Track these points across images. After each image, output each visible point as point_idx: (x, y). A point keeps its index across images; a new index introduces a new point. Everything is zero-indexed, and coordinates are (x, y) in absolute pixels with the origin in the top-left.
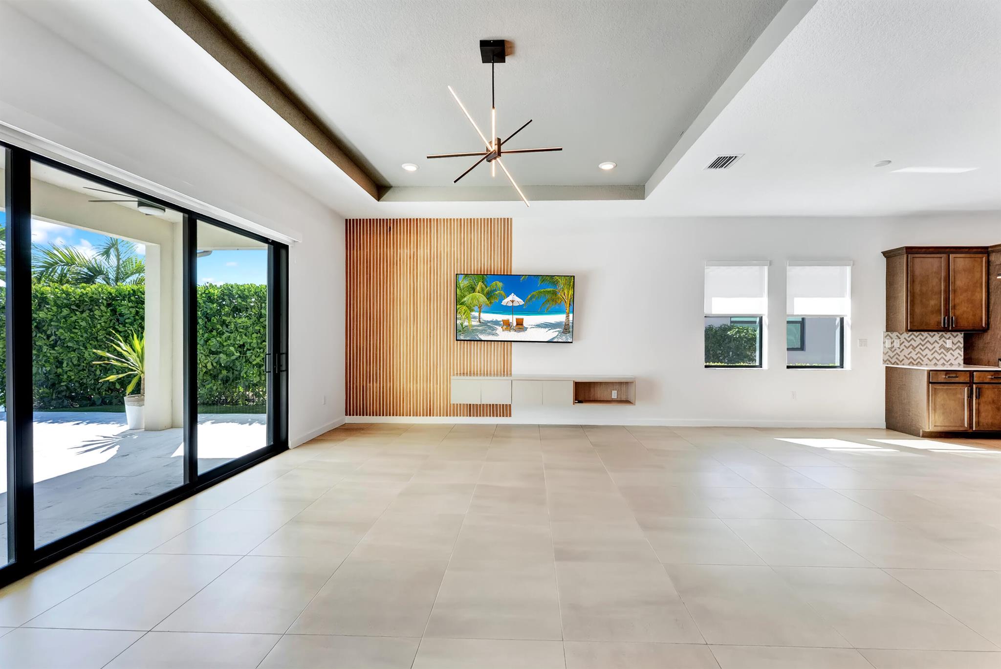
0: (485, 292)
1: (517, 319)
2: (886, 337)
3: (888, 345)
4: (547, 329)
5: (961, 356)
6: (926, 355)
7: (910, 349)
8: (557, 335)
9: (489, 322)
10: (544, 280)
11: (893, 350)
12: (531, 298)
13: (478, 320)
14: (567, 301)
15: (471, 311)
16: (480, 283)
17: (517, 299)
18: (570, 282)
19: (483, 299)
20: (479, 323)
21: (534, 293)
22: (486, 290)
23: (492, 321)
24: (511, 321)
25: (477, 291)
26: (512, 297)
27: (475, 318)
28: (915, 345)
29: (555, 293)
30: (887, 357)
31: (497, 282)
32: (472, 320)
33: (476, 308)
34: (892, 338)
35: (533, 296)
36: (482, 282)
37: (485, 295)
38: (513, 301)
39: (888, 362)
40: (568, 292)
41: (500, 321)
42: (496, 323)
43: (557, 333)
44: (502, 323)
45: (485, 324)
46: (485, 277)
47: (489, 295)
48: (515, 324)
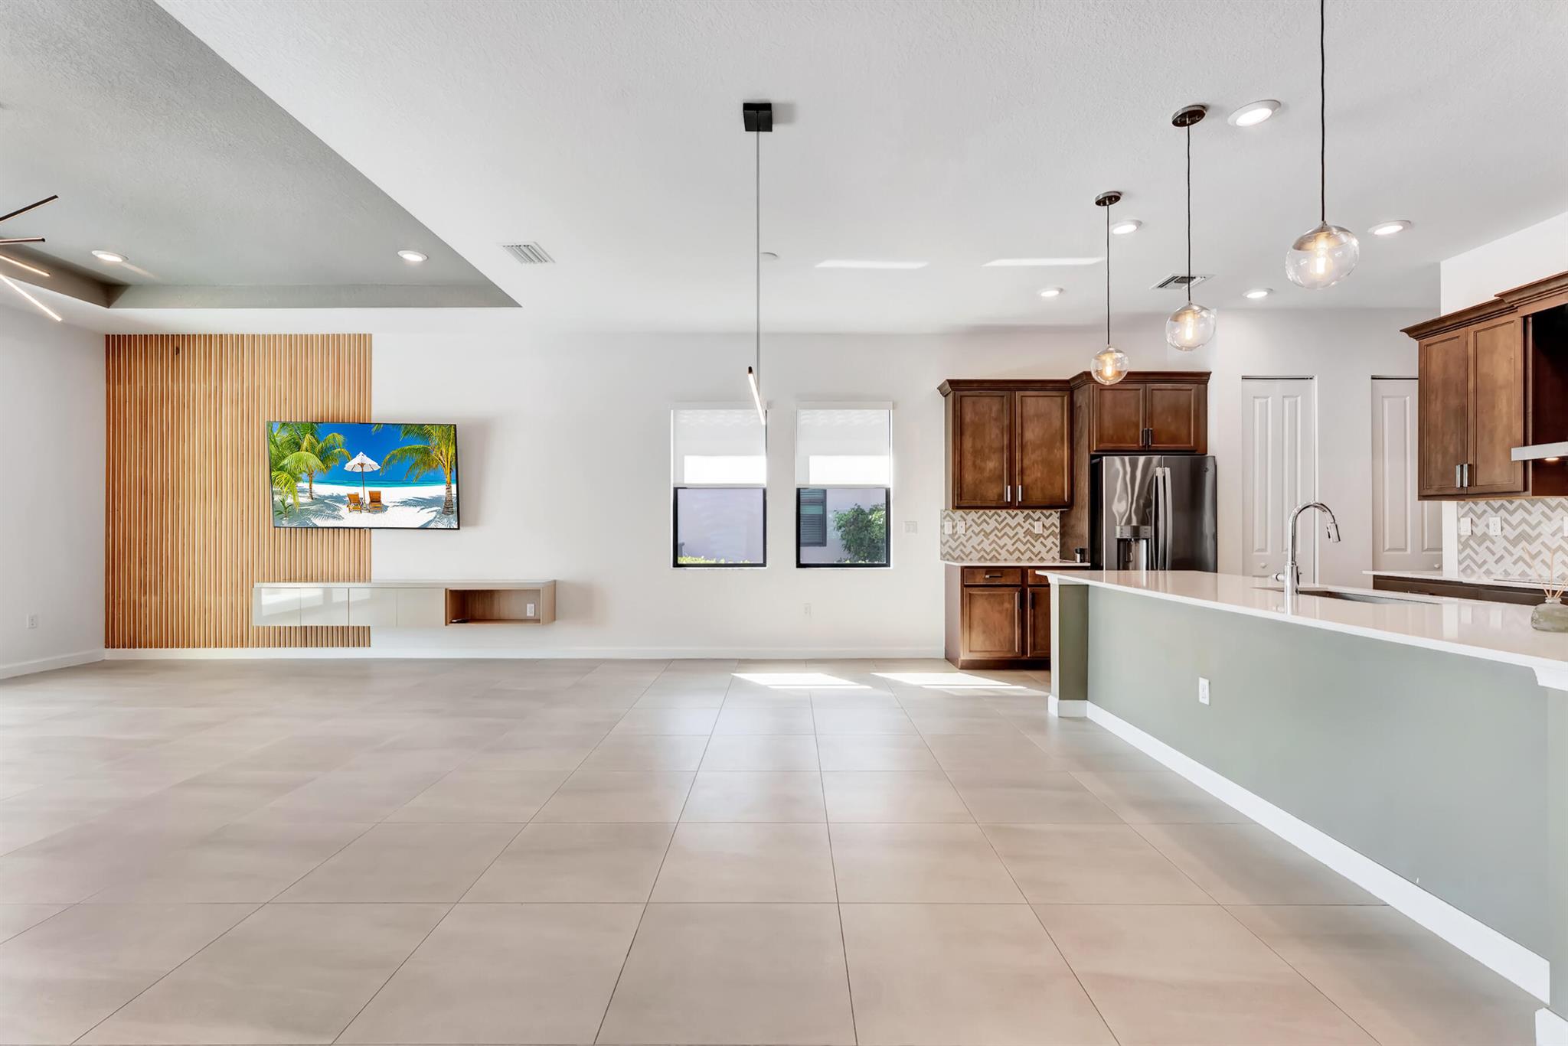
0: (317, 450)
1: (371, 493)
2: (945, 518)
3: (948, 530)
4: (418, 508)
5: (1057, 546)
6: (1005, 545)
7: (981, 537)
8: (435, 518)
9: (327, 498)
10: (408, 432)
11: (956, 537)
12: (390, 460)
13: (308, 494)
14: (446, 464)
15: (296, 481)
16: (308, 436)
17: (369, 461)
18: (449, 435)
19: (314, 461)
20: (310, 500)
21: (395, 452)
22: (318, 447)
23: (331, 497)
24: (361, 496)
25: (304, 448)
26: (361, 458)
27: (303, 491)
28: (988, 529)
29: (426, 452)
30: (947, 549)
31: (335, 434)
32: (300, 494)
33: (304, 476)
34: (953, 520)
35: (393, 457)
36: (311, 434)
37: (317, 456)
38: (362, 465)
39: (948, 557)
40: (448, 450)
41: (344, 497)
42: (339, 499)
43: (435, 513)
44: (347, 499)
45: (320, 500)
46: (316, 427)
47: (324, 455)
48: (368, 500)
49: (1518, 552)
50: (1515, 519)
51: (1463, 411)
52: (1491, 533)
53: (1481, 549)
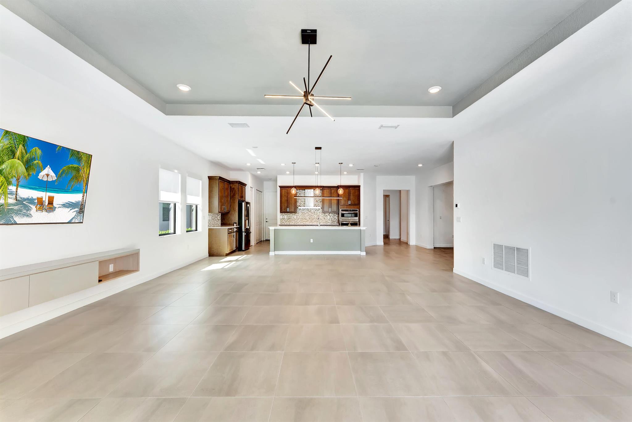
0: (25, 159)
1: (49, 197)
3: (209, 219)
4: (69, 209)
5: (220, 222)
6: (215, 222)
7: (213, 220)
8: (75, 216)
9: (25, 199)
10: (73, 154)
11: (210, 221)
12: (62, 174)
13: (14, 196)
14: (85, 179)
15: (8, 184)
16: (21, 146)
17: (52, 174)
18: (89, 160)
19: (21, 168)
20: (15, 201)
21: (65, 168)
22: (26, 157)
23: (28, 199)
24: (44, 199)
25: (17, 156)
26: (48, 170)
27: (11, 193)
28: (214, 218)
29: (78, 170)
31: (36, 147)
32: (9, 196)
33: (14, 180)
35: (64, 171)
36: (23, 145)
37: (24, 164)
38: (48, 175)
40: (87, 171)
41: (35, 199)
42: (31, 201)
43: (76, 212)
44: (36, 201)
45: (20, 202)
46: (27, 141)
47: (28, 164)
48: (47, 204)
49: (288, 221)
50: (288, 216)
51: (287, 200)
52: (285, 218)
53: (283, 220)
